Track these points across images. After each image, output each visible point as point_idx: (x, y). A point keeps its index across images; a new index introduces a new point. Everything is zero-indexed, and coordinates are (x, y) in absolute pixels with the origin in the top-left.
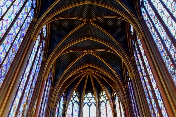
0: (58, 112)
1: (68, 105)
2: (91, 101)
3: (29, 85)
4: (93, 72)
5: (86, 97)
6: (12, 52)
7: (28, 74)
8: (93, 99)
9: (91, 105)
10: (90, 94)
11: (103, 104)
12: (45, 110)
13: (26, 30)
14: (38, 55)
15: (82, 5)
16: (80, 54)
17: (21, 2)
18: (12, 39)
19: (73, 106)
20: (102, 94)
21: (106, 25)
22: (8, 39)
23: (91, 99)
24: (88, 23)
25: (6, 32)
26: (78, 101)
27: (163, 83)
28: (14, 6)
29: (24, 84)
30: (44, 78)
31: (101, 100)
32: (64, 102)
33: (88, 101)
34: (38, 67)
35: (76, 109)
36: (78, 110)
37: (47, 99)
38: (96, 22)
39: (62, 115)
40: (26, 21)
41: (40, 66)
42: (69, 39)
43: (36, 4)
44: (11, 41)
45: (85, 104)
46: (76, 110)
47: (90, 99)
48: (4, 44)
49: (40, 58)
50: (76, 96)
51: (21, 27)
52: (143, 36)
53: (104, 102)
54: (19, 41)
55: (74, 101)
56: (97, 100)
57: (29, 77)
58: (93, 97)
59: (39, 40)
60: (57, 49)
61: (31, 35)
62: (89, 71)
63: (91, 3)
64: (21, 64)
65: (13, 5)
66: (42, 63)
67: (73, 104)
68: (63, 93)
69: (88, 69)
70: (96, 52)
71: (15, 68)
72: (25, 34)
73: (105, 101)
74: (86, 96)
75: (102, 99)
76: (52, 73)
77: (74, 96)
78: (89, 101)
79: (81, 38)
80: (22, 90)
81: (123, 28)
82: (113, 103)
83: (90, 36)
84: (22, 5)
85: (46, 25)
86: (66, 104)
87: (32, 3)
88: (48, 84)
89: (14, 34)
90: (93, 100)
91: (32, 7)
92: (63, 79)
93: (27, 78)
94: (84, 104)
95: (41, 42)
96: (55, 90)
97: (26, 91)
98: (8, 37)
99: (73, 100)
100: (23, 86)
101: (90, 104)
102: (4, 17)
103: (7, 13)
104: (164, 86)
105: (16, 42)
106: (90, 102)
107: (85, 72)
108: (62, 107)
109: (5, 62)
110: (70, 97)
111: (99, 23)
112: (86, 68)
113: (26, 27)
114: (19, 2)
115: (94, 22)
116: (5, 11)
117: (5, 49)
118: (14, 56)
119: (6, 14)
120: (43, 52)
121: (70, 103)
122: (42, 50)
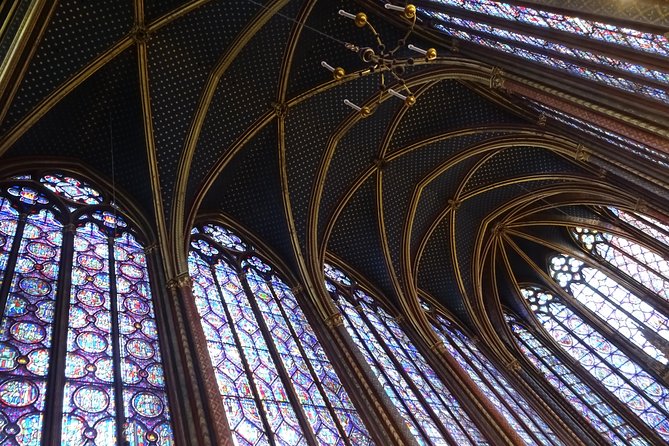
0: (539, 359)
1: (541, 326)
2: (575, 269)
3: (430, 396)
4: (508, 222)
5: (556, 275)
6: (333, 392)
7: (404, 384)
8: (572, 261)
9: (582, 277)
10: (555, 261)
11: (602, 249)
12: (511, 390)
13: (308, 325)
14: (380, 328)
15: (333, 157)
16: (445, 228)
17: (239, 302)
18: (305, 375)
19: (553, 317)
20: (577, 233)
21: (418, 125)
22: (300, 385)
23: (570, 267)
24: (383, 166)
25: (283, 381)
26: (550, 297)
27: (643, 125)
28: (238, 326)
29: (419, 406)
30: (438, 350)
31: (590, 247)
32: (528, 332)
33: (569, 277)
34: (406, 347)
35: (565, 316)
36: (571, 313)
37: (491, 368)
38: (395, 146)
39: (553, 354)
40: (288, 313)
41: (407, 339)
42: (392, 231)
43: (264, 261)
44: (310, 379)
45: (568, 287)
46: (568, 318)
47: (566, 268)
48: (306, 402)
49: (388, 328)
50: (536, 293)
51: (294, 336)
52: (503, 77)
53: (599, 243)
54: (320, 362)
55: (543, 305)
56: (583, 256)
57: (411, 385)
58: (567, 259)
59: (349, 304)
60: (397, 275)
61: (324, 323)
62: (500, 230)
63: (343, 133)
64: (370, 392)
65: (236, 327)
66: (402, 330)
67: (549, 314)
68: (507, 319)
69: (494, 230)
70: (466, 188)
71: (370, 409)
72: (313, 334)
73: (599, 239)
74: (553, 273)
75: (588, 240)
76: (444, 317)
77: (533, 300)
78: (569, 272)
79: (408, 204)
80: (429, 419)
81: (455, 90)
82: (617, 226)
83: (418, 180)
84: (247, 301)
85: (327, 262)
86: (534, 329)
87: (257, 271)
88: (459, 344)
89: (298, 363)
90: (575, 264)
91: (267, 277)
92: (474, 302)
93: (409, 391)
94: (569, 289)
95: (356, 304)
96: (485, 336)
97: (436, 412)
98: (297, 383)
99: (539, 306)
100: (422, 414)
101: (578, 278)
102: (248, 366)
103: (245, 352)
104: (652, 129)
105: (317, 369)
106: (573, 274)
107: (497, 239)
108: (535, 344)
109: (343, 424)
110: (528, 309)
111: (403, 139)
112: (489, 233)
113: (300, 323)
114: (238, 306)
115: (392, 150)
116: (238, 355)
117: (316, 407)
118: (344, 395)
119: (247, 357)
120: (381, 311)
121: (542, 318)
122: (376, 311)
